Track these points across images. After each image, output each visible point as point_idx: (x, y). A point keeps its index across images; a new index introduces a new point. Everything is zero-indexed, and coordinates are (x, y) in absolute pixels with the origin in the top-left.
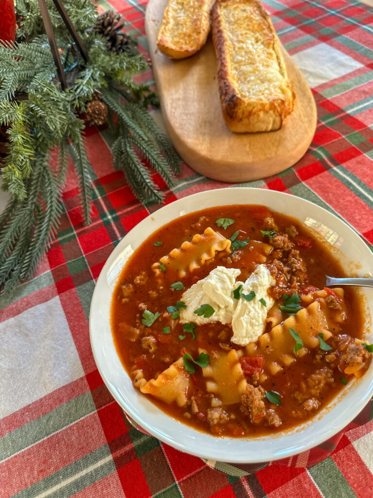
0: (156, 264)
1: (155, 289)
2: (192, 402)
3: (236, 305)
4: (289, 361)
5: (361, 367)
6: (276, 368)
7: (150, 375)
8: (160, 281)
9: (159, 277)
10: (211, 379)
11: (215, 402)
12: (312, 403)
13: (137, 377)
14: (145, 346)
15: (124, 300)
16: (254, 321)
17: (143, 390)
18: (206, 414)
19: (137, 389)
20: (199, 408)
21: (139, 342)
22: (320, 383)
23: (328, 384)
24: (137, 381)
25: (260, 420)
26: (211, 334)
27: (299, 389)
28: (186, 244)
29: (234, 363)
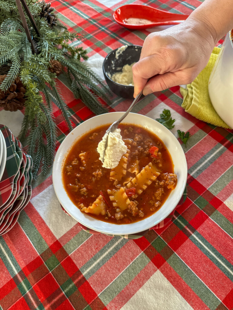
0: (81, 154)
1: (83, 166)
2: (107, 213)
4: (145, 187)
5: (174, 185)
6: (140, 192)
7: (87, 205)
8: (84, 162)
10: (114, 201)
11: (118, 210)
12: (157, 204)
13: (81, 207)
14: (82, 193)
15: (68, 173)
17: (86, 212)
18: (114, 216)
19: (83, 212)
20: (111, 215)
21: (79, 191)
22: (159, 194)
23: (163, 194)
24: (82, 209)
27: (151, 199)
29: (122, 193)
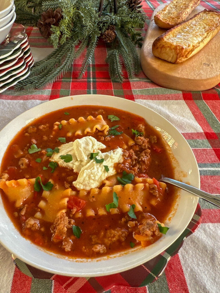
0: (57, 123)
1: (48, 136)
2: (24, 207)
4: (102, 212)
5: (148, 239)
6: (91, 213)
8: (54, 133)
9: (55, 131)
10: (45, 200)
11: (38, 215)
12: (99, 248)
14: (20, 163)
15: (27, 134)
16: (92, 175)
18: (26, 219)
20: (25, 213)
21: (19, 159)
23: (119, 241)
25: (58, 241)
26: (63, 175)
27: (97, 234)
28: (81, 119)
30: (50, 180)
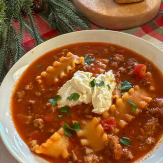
0: (39, 77)
2: (72, 154)
3: (93, 90)
4: (130, 117)
6: (123, 123)
7: (40, 142)
8: (42, 86)
9: (41, 84)
10: (83, 137)
11: (88, 151)
12: (150, 140)
13: (33, 145)
14: (36, 125)
15: (19, 100)
17: (38, 152)
18: (83, 160)
19: (34, 152)
20: (78, 157)
21: (32, 123)
22: (152, 127)
23: (157, 127)
24: (32, 147)
25: (119, 157)
27: (140, 133)
28: (57, 63)
29: (97, 125)
30: (74, 122)
